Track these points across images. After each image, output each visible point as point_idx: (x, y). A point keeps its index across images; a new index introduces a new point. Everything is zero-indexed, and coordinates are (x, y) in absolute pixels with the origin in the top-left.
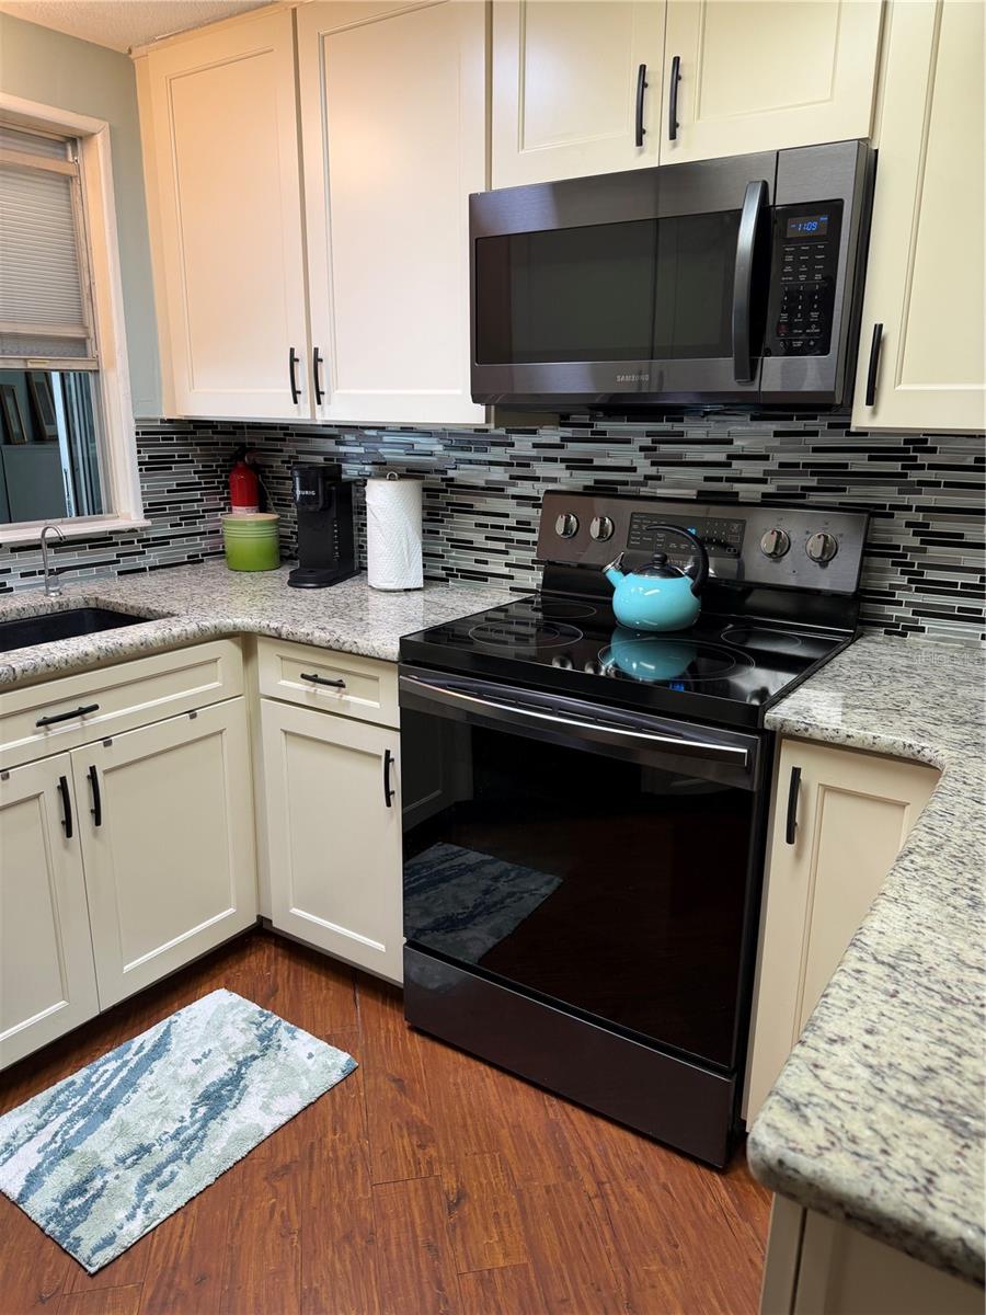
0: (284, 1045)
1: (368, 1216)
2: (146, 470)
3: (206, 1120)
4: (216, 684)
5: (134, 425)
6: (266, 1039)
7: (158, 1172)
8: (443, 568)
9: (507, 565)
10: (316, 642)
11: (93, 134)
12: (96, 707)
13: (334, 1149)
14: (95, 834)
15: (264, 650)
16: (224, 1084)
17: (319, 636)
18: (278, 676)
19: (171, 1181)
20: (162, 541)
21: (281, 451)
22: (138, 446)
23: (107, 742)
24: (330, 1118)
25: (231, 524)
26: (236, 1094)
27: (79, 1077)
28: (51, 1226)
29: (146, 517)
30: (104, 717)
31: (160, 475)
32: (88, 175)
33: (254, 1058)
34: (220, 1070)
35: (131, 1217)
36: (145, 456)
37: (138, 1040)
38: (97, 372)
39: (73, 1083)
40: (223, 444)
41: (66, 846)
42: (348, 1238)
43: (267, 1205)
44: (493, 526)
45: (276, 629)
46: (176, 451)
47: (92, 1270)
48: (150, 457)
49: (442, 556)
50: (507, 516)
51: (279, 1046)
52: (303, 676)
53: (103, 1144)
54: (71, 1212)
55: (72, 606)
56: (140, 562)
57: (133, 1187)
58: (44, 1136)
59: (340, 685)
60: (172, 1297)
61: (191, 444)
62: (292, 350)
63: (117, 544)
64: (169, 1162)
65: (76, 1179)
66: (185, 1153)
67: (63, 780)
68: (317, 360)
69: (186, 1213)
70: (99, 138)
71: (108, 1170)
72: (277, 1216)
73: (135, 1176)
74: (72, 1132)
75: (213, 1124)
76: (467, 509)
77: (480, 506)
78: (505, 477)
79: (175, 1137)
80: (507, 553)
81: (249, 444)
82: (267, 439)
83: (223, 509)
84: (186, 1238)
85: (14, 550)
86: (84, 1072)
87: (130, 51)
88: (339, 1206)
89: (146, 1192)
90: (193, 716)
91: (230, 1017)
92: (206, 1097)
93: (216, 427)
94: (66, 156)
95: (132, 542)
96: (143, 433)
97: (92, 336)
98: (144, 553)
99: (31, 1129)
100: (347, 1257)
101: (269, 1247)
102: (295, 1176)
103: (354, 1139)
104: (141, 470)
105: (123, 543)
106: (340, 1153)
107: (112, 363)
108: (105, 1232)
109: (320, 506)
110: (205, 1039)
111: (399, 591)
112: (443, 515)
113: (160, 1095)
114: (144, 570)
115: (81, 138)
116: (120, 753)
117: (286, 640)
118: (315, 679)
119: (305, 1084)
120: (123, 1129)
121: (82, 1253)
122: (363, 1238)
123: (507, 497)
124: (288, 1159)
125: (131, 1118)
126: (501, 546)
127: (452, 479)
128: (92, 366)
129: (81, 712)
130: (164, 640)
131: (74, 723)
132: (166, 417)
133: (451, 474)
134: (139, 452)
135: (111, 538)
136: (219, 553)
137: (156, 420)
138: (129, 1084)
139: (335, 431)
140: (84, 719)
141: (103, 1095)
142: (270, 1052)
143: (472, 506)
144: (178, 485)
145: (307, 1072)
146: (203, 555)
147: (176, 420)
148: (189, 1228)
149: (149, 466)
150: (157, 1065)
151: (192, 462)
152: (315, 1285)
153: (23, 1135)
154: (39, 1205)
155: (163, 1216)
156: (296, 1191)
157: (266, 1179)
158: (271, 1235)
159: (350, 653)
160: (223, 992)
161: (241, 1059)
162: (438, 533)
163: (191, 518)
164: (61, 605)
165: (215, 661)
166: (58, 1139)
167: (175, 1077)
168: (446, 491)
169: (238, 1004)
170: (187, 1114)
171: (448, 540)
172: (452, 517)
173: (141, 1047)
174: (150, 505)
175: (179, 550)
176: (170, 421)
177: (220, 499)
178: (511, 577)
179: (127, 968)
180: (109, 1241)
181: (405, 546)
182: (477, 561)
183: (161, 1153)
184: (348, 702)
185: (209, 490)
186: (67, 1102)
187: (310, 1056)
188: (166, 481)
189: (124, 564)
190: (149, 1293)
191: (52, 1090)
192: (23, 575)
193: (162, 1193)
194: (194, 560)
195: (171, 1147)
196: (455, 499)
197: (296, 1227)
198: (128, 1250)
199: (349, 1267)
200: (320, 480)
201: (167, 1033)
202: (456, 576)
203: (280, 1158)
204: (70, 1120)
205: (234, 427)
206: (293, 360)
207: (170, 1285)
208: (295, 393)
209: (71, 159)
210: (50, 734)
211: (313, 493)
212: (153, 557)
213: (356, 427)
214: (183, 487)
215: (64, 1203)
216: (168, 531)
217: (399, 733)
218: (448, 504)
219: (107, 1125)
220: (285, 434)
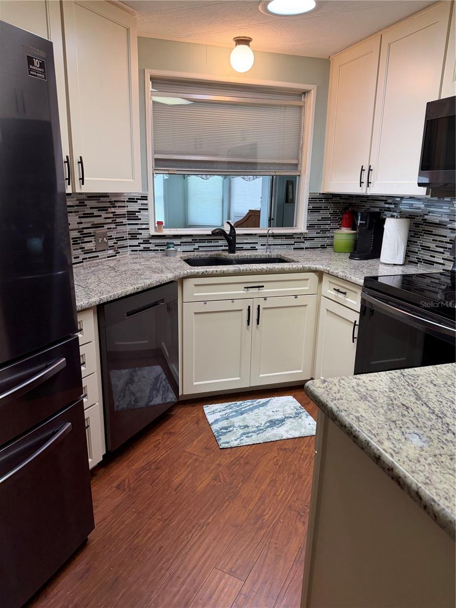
0: (302, 418)
1: (303, 472)
2: (311, 212)
3: (268, 427)
4: (307, 288)
5: (308, 195)
6: (297, 415)
7: (248, 433)
8: (417, 258)
9: (443, 259)
10: (339, 276)
11: (311, 90)
12: (263, 286)
13: (303, 451)
14: (257, 327)
15: (325, 278)
16: (278, 420)
17: (341, 274)
18: (327, 288)
19: (250, 437)
20: (312, 239)
21: (365, 206)
22: (309, 203)
23: (265, 299)
24: (306, 443)
25: (337, 234)
26: (280, 424)
27: (239, 403)
28: (215, 433)
29: (307, 229)
30: (266, 290)
31: (315, 214)
32: (307, 106)
33: (291, 417)
34: (279, 416)
35: (236, 440)
36: (311, 207)
37: (259, 400)
38: (300, 175)
39: (237, 403)
40: (343, 203)
41: (248, 328)
42: (294, 474)
43: (274, 455)
44: (439, 241)
45: (328, 270)
46: (323, 205)
47: (221, 447)
48: (313, 207)
49: (417, 253)
50: (446, 237)
51: (301, 418)
52: (334, 289)
53: (237, 421)
54: (222, 432)
55: (273, 257)
56: (302, 245)
57: (240, 434)
58: (223, 413)
59: (345, 293)
60: (237, 463)
61: (330, 203)
62: (362, 166)
63: (295, 238)
64: (252, 432)
65: (226, 426)
66: (257, 432)
67: (249, 307)
68: (370, 170)
69: (251, 447)
70: (312, 91)
71: (235, 427)
72: (275, 459)
73: (242, 431)
74: (231, 415)
75: (269, 428)
76: (430, 233)
77: (435, 231)
78: (448, 220)
79: (257, 427)
80: (443, 253)
81: (355, 203)
82: (361, 201)
83: (339, 228)
84: (248, 453)
85: (260, 236)
86: (241, 402)
87: (329, 58)
88: (295, 465)
89: (243, 436)
90: (296, 297)
91: (290, 404)
92: (271, 421)
93: (342, 196)
94: (302, 98)
95: (301, 238)
96: (312, 198)
97: (300, 162)
98: (304, 242)
99: (221, 410)
100: (290, 478)
101: (269, 465)
102: (286, 453)
103: (311, 451)
104: (308, 212)
105: (297, 238)
106: (304, 453)
107: (305, 172)
108: (228, 440)
109: (367, 228)
110: (279, 407)
111: (391, 264)
112: (420, 235)
113: (258, 415)
114: (303, 248)
115: (307, 92)
116: (269, 303)
117: (331, 275)
118: (338, 291)
119: (303, 430)
120: (244, 420)
121: (220, 442)
122: (298, 476)
123: (447, 228)
124: (287, 447)
125: (248, 418)
126: (441, 250)
127: (426, 220)
128: (298, 174)
129: (259, 287)
130: (289, 269)
131: (256, 290)
132: (321, 192)
133: (426, 217)
134: (309, 205)
135: (293, 236)
136: (331, 245)
137: (317, 193)
138: (251, 410)
139: (385, 199)
140: (260, 290)
141: (243, 409)
142: (297, 418)
143: (432, 232)
144: (322, 218)
145: (305, 428)
146: (327, 245)
147: (325, 194)
148: (250, 450)
149: (311, 211)
150: (261, 408)
151: (329, 209)
152: (277, 479)
153: (219, 410)
154: (215, 427)
155: (244, 444)
156: (284, 456)
157: (278, 449)
158: (271, 463)
159: (349, 281)
160: (292, 397)
161: (287, 416)
162: (417, 242)
163: (325, 231)
164: (269, 256)
165: (307, 280)
166: (227, 415)
167: (265, 413)
168: (423, 225)
169: (294, 402)
170: (263, 423)
171: (421, 246)
172: (423, 236)
173: (259, 402)
174: (310, 225)
175: (317, 243)
176: (323, 194)
177: (338, 224)
178: (444, 264)
179: (261, 376)
180: (228, 443)
181: (396, 246)
182: (431, 256)
183: (251, 429)
184: (347, 301)
185: (334, 221)
186: (233, 407)
187: (310, 424)
188: (317, 216)
189: (296, 246)
190: (232, 459)
191: (230, 403)
192: (261, 245)
193: (247, 438)
194: (323, 247)
195: (255, 429)
196: (426, 228)
197: (280, 464)
198: (231, 448)
199: (290, 480)
200: (368, 217)
201: (268, 401)
202: (421, 262)
203: (285, 446)
204: (232, 412)
205: (349, 197)
206: (362, 170)
207: (238, 460)
208: (361, 183)
209: (303, 100)
210: (248, 292)
211: (364, 222)
212: (307, 244)
213: (393, 197)
214: (323, 219)
215: (221, 429)
216: (315, 235)
217: (359, 314)
218: (423, 230)
219: (241, 417)
220: (367, 200)
